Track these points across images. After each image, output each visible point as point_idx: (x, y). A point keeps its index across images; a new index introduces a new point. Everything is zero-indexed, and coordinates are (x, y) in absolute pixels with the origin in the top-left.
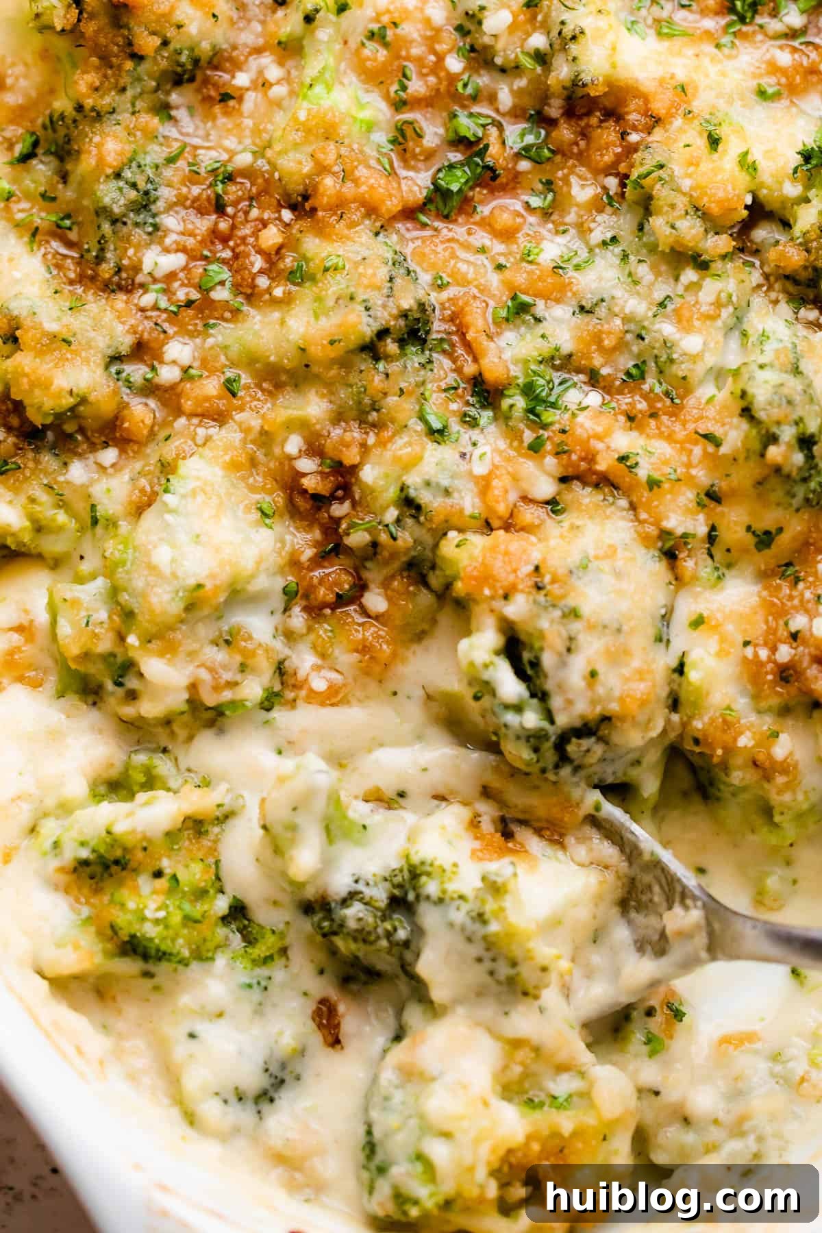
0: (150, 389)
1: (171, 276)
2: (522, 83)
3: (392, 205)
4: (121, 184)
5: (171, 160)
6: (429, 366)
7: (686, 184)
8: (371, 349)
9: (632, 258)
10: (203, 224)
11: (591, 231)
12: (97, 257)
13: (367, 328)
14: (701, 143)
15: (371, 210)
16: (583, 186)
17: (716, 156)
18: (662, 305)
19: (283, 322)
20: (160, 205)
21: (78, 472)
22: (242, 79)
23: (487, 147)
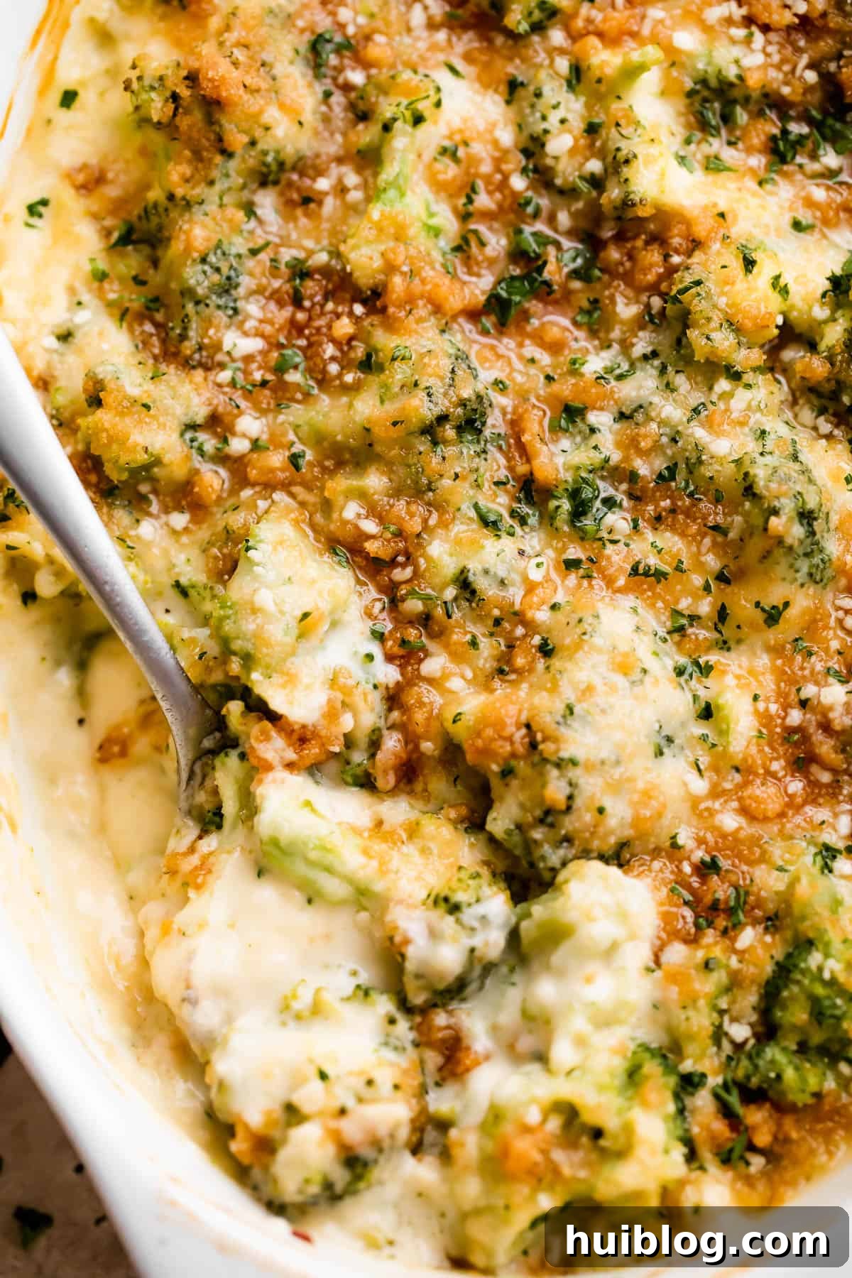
0: (222, 458)
1: (249, 358)
2: (580, 205)
3: (455, 304)
4: (206, 268)
5: (254, 252)
6: (483, 456)
7: (722, 302)
8: (431, 431)
9: (670, 368)
10: (283, 315)
11: (633, 345)
12: (180, 335)
13: (428, 412)
14: (736, 265)
15: (437, 307)
16: (627, 305)
17: (750, 277)
18: (696, 411)
19: (350, 406)
20: (241, 291)
21: (148, 529)
22: (323, 184)
23: (545, 263)
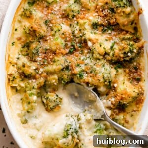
0: (38, 73)
1: (40, 61)
2: (79, 39)
3: (65, 53)
4: (35, 50)
5: (40, 48)
7: (97, 51)
8: (62, 70)
9: (91, 59)
10: (44, 55)
11: (87, 56)
12: (32, 58)
13: (62, 67)
14: (99, 46)
15: (62, 54)
16: (86, 51)
17: (101, 48)
18: (95, 64)
19: (52, 67)
20: (39, 52)
21: (30, 81)
22: (48, 39)
23: (75, 46)
